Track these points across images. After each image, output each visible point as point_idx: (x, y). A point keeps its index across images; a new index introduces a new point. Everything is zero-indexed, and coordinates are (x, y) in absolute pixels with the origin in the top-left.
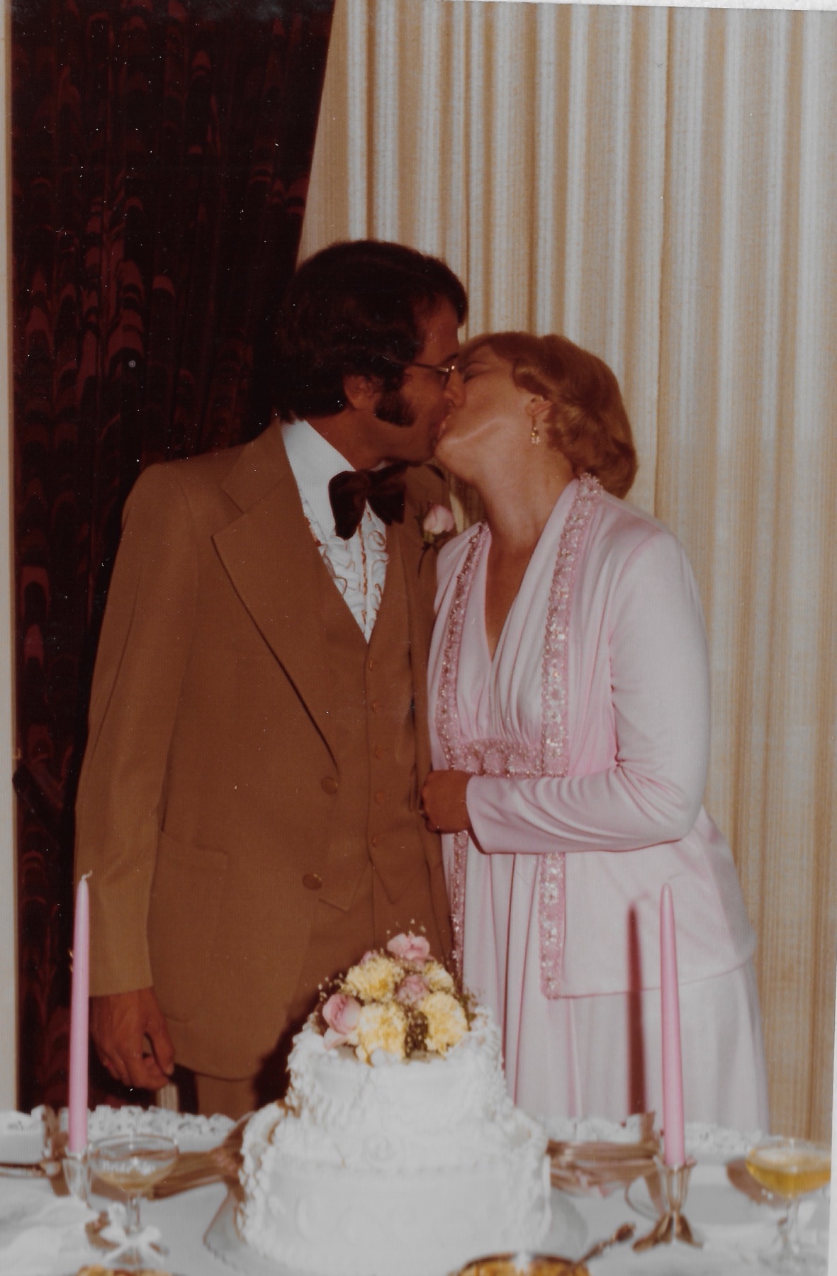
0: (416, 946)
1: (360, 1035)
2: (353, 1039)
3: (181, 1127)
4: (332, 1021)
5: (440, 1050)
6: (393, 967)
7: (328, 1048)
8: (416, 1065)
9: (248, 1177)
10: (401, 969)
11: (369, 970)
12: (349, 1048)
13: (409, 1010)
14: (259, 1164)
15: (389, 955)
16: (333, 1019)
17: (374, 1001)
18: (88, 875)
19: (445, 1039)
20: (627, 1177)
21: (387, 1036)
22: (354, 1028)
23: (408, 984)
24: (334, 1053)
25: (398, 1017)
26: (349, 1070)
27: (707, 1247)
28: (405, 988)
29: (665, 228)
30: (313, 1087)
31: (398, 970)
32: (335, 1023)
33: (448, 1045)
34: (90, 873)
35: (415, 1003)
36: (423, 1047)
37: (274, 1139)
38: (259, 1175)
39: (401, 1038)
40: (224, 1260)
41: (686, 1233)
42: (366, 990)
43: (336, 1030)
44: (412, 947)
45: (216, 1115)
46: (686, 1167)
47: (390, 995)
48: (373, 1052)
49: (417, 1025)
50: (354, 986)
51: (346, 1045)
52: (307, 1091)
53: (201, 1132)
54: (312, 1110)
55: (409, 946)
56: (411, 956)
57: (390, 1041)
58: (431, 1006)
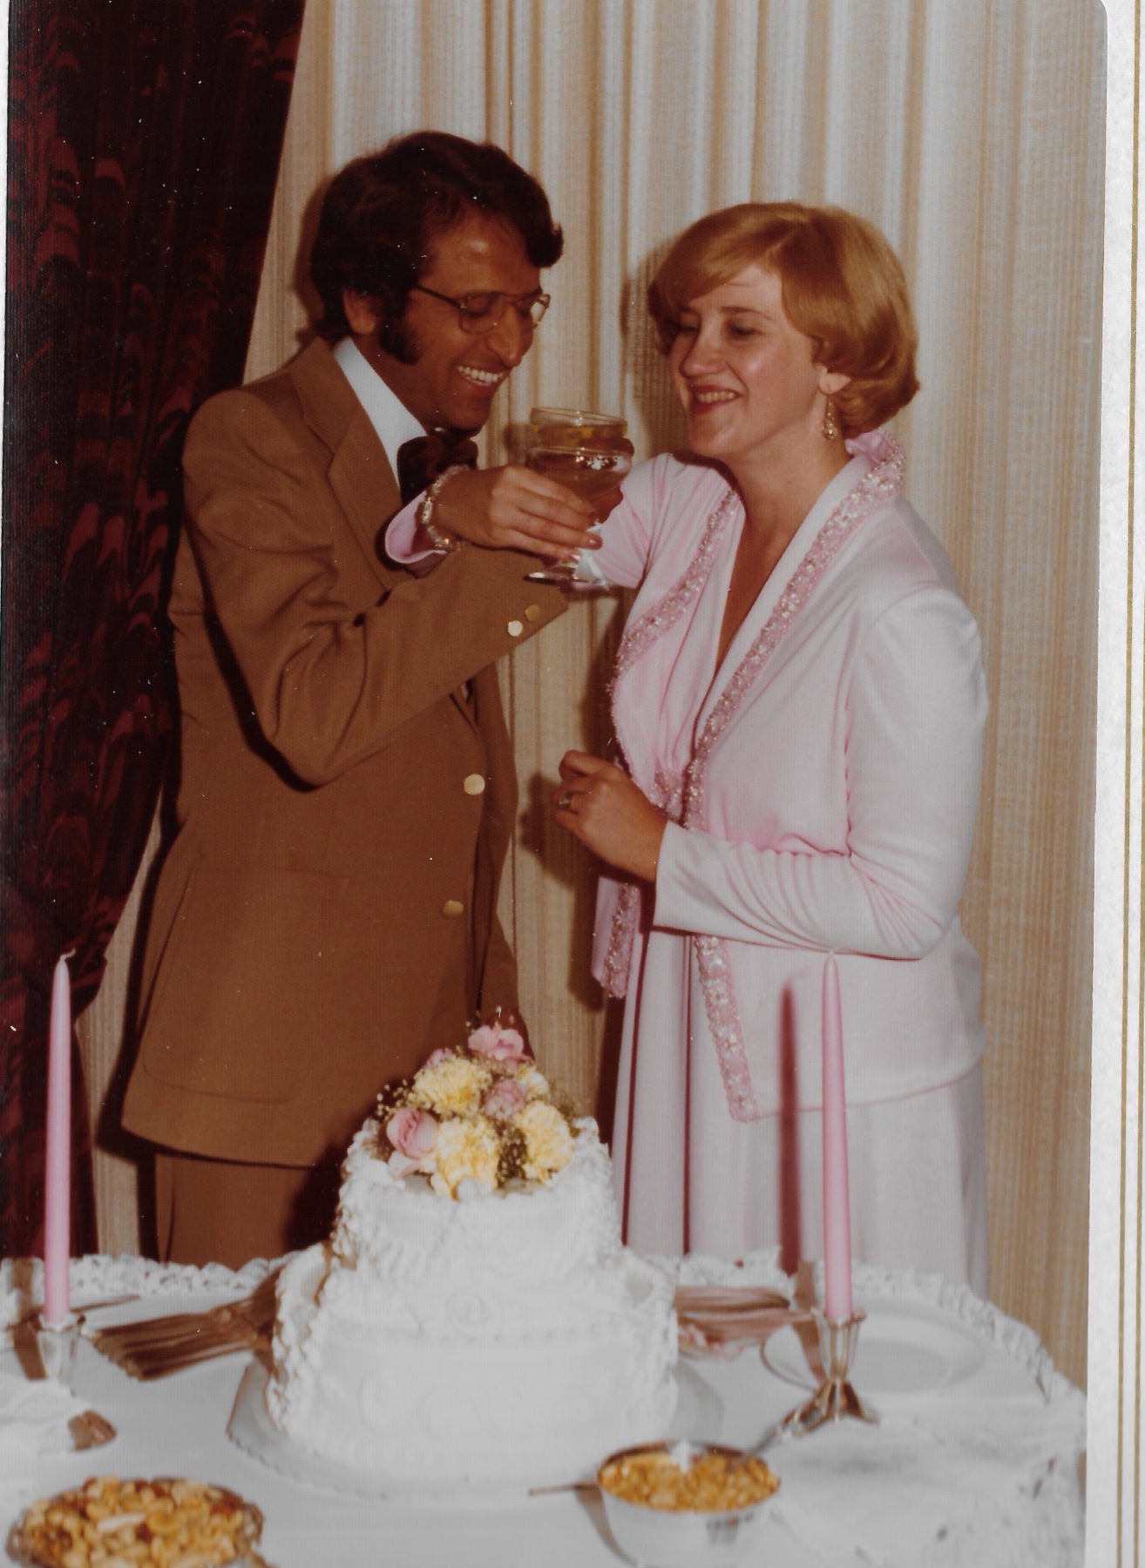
0: (506, 1042)
1: (438, 1160)
2: (427, 1165)
3: (163, 1281)
4: (400, 1143)
5: (541, 1177)
6: (478, 1070)
7: (395, 1179)
8: (514, 1198)
9: (288, 1350)
10: (487, 1072)
11: (445, 1075)
12: (421, 1177)
13: (500, 1128)
14: (306, 1333)
15: (470, 1054)
16: (402, 1140)
17: (454, 1115)
18: (70, 955)
19: (549, 1164)
20: (762, 1332)
21: (474, 1161)
22: (431, 1151)
23: (500, 1092)
24: (401, 1184)
25: (488, 1136)
26: (426, 1208)
27: (885, 1423)
28: (496, 1098)
29: (757, 109)
30: (376, 1230)
31: (484, 1075)
32: (405, 1145)
33: (550, 1171)
34: (73, 952)
35: (511, 1117)
36: (520, 1175)
37: (322, 1299)
38: (307, 1347)
39: (494, 1163)
40: (262, 1460)
41: (853, 1406)
42: (441, 1101)
43: (405, 1154)
44: (501, 1044)
45: (210, 1265)
46: (855, 1320)
47: (475, 1108)
48: (458, 1183)
49: (514, 1146)
50: (427, 1096)
51: (417, 1173)
52: (367, 1235)
53: (190, 1287)
54: (374, 1261)
55: (497, 1041)
56: (501, 1055)
57: (479, 1166)
58: (530, 1121)
